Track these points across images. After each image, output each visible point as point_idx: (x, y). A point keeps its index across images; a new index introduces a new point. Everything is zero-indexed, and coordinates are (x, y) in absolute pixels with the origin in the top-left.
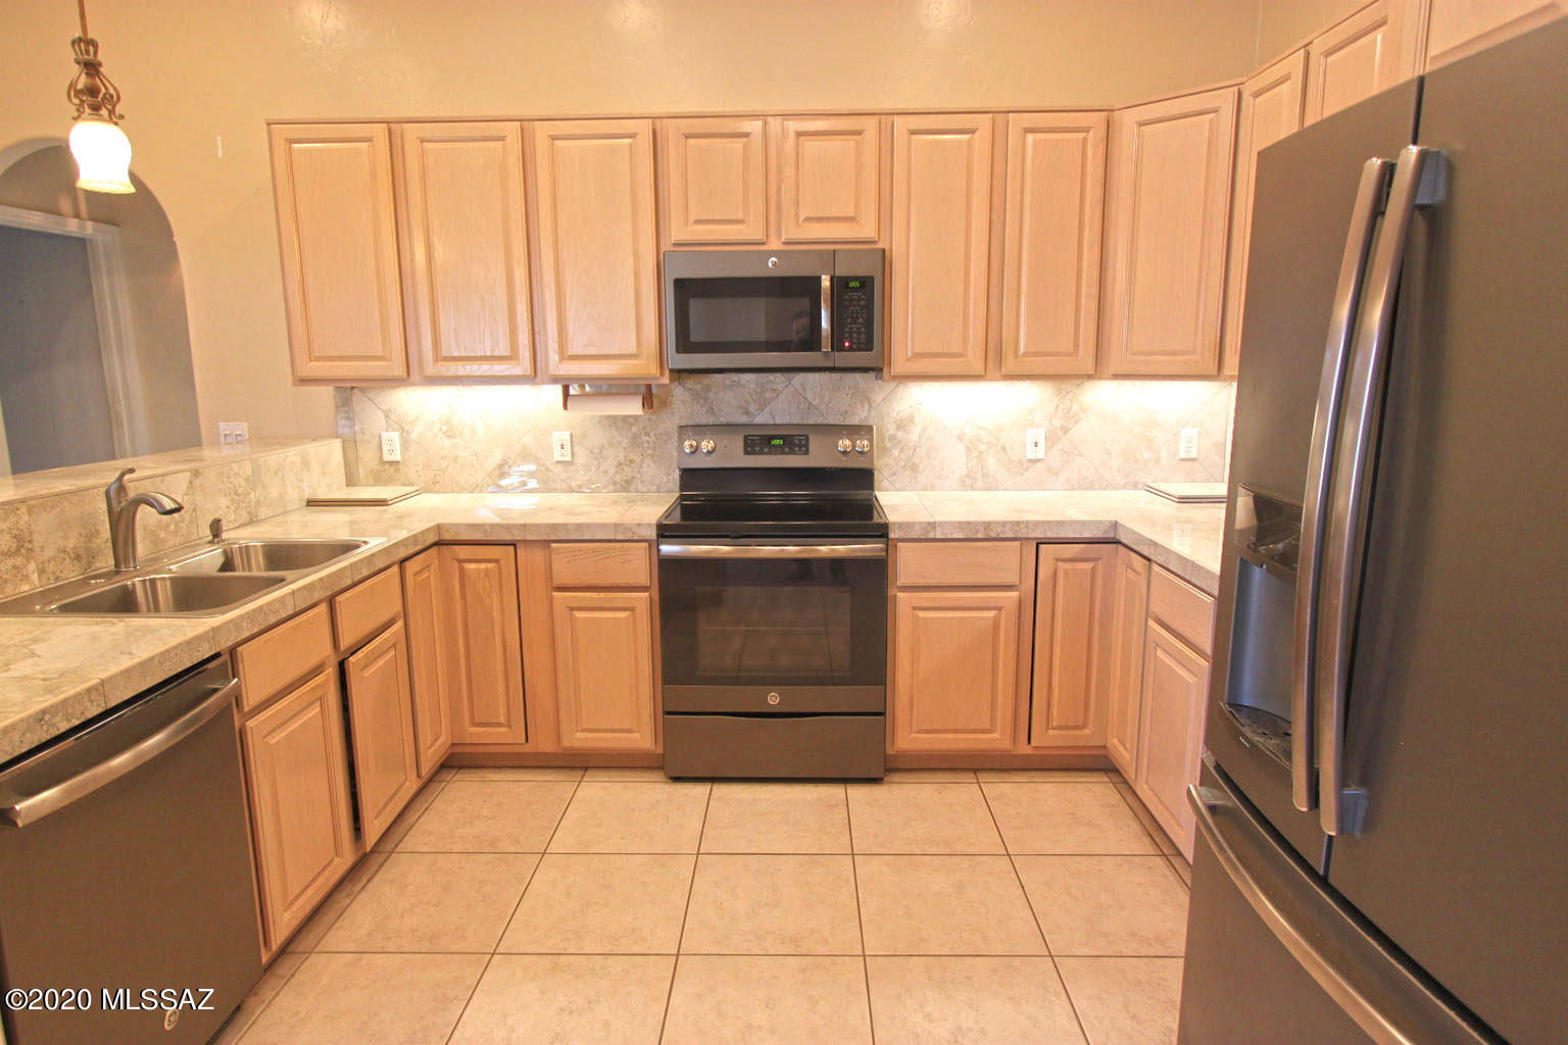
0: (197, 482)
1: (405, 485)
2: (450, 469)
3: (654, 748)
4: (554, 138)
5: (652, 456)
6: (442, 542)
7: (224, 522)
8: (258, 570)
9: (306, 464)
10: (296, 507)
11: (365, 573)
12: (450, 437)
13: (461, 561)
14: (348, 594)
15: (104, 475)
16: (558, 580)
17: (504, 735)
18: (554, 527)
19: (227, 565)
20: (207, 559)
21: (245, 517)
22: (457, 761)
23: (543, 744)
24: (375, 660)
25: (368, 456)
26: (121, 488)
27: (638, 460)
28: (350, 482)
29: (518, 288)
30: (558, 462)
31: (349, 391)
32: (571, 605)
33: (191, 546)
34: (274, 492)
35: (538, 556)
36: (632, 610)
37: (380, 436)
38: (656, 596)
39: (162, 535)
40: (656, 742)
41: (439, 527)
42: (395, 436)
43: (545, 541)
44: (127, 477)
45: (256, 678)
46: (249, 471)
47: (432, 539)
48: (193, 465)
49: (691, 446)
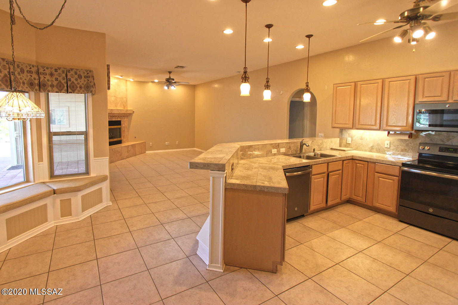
0: (313, 143)
1: (351, 148)
2: (361, 146)
3: (395, 212)
4: (390, 82)
5: (412, 149)
6: (353, 159)
7: (315, 149)
8: (319, 157)
9: (331, 142)
10: (329, 149)
11: (335, 160)
12: (362, 140)
13: (356, 163)
14: (331, 163)
15: (300, 140)
16: (377, 171)
17: (361, 199)
18: (377, 160)
19: (315, 155)
20: (312, 154)
21: (319, 149)
22: (349, 201)
23: (369, 203)
24: (334, 175)
25: (344, 142)
26: (302, 142)
27: (407, 149)
28: (340, 146)
29: (378, 112)
30: (386, 148)
31: (342, 130)
32: (379, 176)
33: (310, 152)
34: (325, 146)
35: (373, 165)
36: (394, 180)
37: (347, 138)
38: (400, 179)
39: (306, 150)
40: (396, 211)
41: (353, 156)
42: (350, 138)
43: (374, 162)
44: (303, 141)
45: (314, 170)
46: (321, 142)
47: (351, 158)
48: (313, 140)
49: (422, 148)
